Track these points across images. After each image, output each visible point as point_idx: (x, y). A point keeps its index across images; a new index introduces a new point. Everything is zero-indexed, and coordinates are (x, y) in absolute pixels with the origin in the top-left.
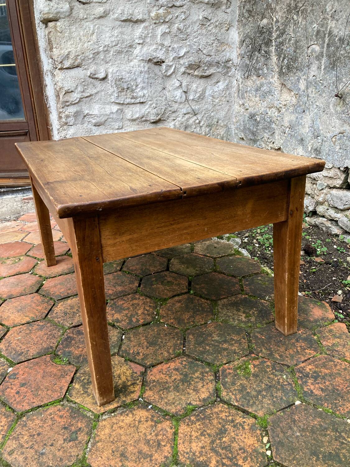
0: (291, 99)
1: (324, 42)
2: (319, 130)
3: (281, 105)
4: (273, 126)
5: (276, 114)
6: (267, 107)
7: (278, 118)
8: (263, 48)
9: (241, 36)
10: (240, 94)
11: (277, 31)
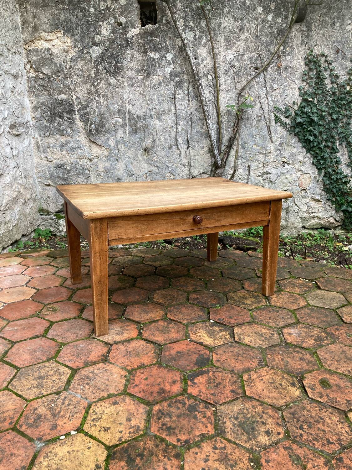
0: (103, 152)
1: (126, 117)
2: (132, 171)
3: (92, 157)
4: (87, 172)
5: (88, 163)
6: (77, 158)
7: (92, 166)
8: (65, 114)
9: (34, 103)
10: (41, 149)
11: (78, 105)
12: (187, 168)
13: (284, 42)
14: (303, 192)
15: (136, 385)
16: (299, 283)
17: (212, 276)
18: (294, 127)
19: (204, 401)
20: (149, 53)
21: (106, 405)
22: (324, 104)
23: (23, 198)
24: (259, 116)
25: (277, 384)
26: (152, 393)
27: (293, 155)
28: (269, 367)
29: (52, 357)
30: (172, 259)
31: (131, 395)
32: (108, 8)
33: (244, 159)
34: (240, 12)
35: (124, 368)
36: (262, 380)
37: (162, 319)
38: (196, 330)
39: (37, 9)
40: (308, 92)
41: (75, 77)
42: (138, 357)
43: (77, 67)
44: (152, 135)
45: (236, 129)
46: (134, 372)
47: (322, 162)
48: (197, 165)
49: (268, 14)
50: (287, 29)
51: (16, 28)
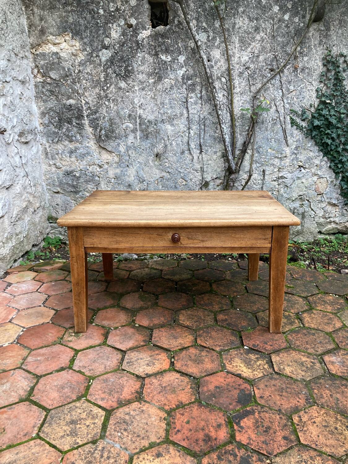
0: (113, 158)
1: (136, 122)
3: (103, 163)
4: (97, 178)
5: (98, 169)
6: (87, 165)
7: (102, 173)
8: (74, 120)
9: (42, 109)
10: (50, 156)
11: (87, 110)
12: (200, 174)
13: (301, 43)
14: (319, 196)
15: (178, 431)
16: (329, 300)
17: (237, 292)
18: (311, 131)
19: (255, 451)
20: (160, 56)
21: (149, 457)
22: (343, 106)
23: (33, 207)
24: (275, 120)
25: (332, 428)
26: (196, 440)
27: (309, 159)
28: (318, 405)
29: (82, 395)
30: (191, 272)
31: (174, 444)
32: (117, 10)
33: (259, 163)
34: (256, 12)
35: (161, 408)
36: (314, 422)
37: (192, 346)
38: (231, 359)
39: (44, 11)
40: (325, 94)
41: (84, 81)
42: (175, 393)
43: (86, 71)
44: (164, 140)
45: (251, 133)
46: (173, 413)
47: (340, 166)
48: (210, 170)
49: (284, 13)
50: (304, 28)
51: (23, 32)
